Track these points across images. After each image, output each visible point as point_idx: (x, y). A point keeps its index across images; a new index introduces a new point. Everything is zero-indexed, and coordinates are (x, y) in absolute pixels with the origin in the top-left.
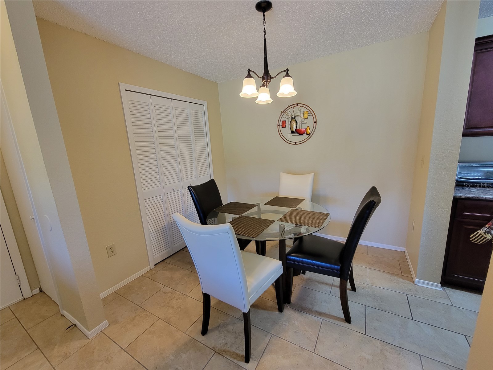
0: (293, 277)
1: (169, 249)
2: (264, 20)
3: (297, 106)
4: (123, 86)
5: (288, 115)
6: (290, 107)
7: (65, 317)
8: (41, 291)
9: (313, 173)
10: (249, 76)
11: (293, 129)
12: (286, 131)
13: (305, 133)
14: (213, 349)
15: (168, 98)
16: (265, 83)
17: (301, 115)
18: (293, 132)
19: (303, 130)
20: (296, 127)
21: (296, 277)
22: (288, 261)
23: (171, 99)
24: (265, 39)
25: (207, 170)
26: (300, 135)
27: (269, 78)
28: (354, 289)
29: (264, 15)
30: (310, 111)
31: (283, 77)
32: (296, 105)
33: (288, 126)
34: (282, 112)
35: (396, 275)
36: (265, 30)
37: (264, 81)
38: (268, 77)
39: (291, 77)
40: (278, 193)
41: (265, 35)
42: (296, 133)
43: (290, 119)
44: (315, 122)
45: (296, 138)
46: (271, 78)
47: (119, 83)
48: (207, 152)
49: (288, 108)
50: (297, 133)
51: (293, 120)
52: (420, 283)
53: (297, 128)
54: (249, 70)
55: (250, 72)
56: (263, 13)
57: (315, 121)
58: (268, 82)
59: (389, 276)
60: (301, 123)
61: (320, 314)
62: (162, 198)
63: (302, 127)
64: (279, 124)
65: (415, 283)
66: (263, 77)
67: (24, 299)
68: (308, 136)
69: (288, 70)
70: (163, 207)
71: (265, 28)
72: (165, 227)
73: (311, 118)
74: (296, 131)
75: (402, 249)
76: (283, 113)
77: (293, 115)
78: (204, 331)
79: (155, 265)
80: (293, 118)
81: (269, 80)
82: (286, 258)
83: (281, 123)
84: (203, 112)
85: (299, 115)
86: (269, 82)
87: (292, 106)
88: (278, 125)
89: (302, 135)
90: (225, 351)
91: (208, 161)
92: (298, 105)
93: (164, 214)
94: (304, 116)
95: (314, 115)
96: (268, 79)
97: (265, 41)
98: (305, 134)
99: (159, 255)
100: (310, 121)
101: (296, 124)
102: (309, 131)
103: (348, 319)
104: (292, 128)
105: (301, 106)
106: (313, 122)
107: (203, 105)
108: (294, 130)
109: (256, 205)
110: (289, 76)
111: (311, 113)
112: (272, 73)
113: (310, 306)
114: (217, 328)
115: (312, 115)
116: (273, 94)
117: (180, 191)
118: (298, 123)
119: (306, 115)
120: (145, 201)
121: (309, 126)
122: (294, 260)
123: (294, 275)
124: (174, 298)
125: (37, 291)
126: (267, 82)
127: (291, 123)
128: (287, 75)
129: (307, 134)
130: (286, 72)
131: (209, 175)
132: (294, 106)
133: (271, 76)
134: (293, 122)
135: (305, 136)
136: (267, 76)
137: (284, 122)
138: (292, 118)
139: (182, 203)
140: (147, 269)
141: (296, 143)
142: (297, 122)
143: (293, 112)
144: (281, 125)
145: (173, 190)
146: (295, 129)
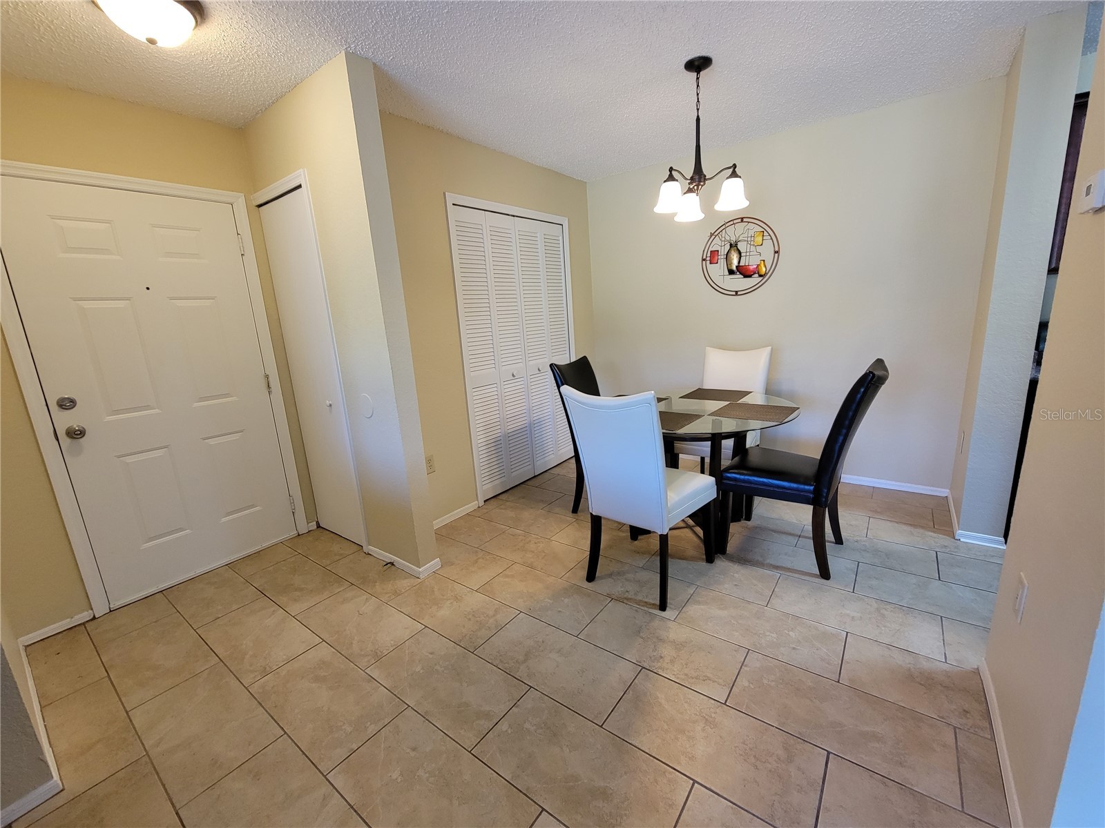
0: (731, 524)
1: (504, 479)
2: (698, 86)
3: (742, 221)
4: (451, 198)
5: (723, 239)
6: (727, 225)
7: (370, 555)
8: (319, 526)
9: (770, 347)
10: (671, 178)
11: (731, 266)
12: (718, 271)
13: (755, 273)
14: (608, 596)
15: (508, 215)
16: (696, 187)
17: (749, 239)
18: (731, 272)
19: (751, 268)
20: (739, 262)
21: (734, 523)
22: (725, 481)
23: (514, 216)
24: (698, 116)
25: (565, 346)
26: (746, 276)
27: (702, 180)
28: (839, 540)
29: (698, 78)
30: (767, 231)
31: (728, 178)
32: (740, 220)
33: (722, 262)
34: (712, 235)
35: (922, 527)
36: (698, 101)
37: (694, 184)
38: (700, 178)
39: (740, 177)
40: (702, 381)
41: (698, 110)
42: (738, 273)
43: (728, 247)
44: (776, 252)
45: (739, 282)
46: (705, 180)
47: (444, 194)
48: (565, 312)
49: (724, 227)
50: (741, 274)
51: (732, 249)
52: (966, 537)
53: (741, 265)
54: (671, 169)
55: (673, 173)
56: (696, 74)
57: (777, 250)
58: (700, 187)
59: (909, 528)
60: (748, 254)
61: (777, 568)
62: (495, 389)
63: (751, 261)
64: (704, 257)
65: (956, 538)
66: (692, 178)
67: (299, 535)
68: (762, 278)
69: (735, 166)
70: (497, 404)
71: (698, 99)
72: (499, 439)
73: (768, 243)
74: (738, 270)
75: (943, 492)
76: (713, 237)
77: (733, 239)
78: (591, 577)
79: (485, 501)
80: (733, 246)
81: (702, 184)
82: (722, 476)
83: (709, 255)
84: (561, 238)
85: (746, 239)
86: (702, 186)
87: (732, 223)
88: (703, 260)
89: (750, 276)
90: (627, 599)
91: (566, 329)
92: (745, 220)
93: (498, 416)
94: (756, 240)
95: (775, 238)
96: (700, 182)
97: (698, 120)
98: (757, 275)
99: (490, 486)
100: (767, 251)
101: (739, 256)
102: (764, 269)
103: (825, 573)
104: (731, 264)
105: (749, 222)
106: (773, 252)
107: (562, 225)
108: (734, 268)
109: (665, 399)
110: (737, 176)
111: (770, 235)
112: (707, 170)
113: (761, 559)
114: (610, 575)
115: (772, 239)
116: (707, 206)
117: (522, 379)
118: (742, 254)
119: (759, 239)
120: (474, 390)
121: (764, 261)
122: (735, 479)
123: (732, 522)
124: (530, 541)
125: (313, 525)
126: (698, 186)
127: (729, 254)
128: (734, 175)
129: (760, 276)
130: (732, 170)
131: (568, 355)
132: (735, 222)
133: (705, 176)
134: (733, 252)
135: (755, 280)
136: (698, 177)
137: (714, 253)
138: (731, 245)
139: (524, 400)
140: (471, 507)
141: (737, 292)
142: (740, 253)
143: (732, 234)
144: (708, 259)
145: (513, 376)
146: (737, 267)
